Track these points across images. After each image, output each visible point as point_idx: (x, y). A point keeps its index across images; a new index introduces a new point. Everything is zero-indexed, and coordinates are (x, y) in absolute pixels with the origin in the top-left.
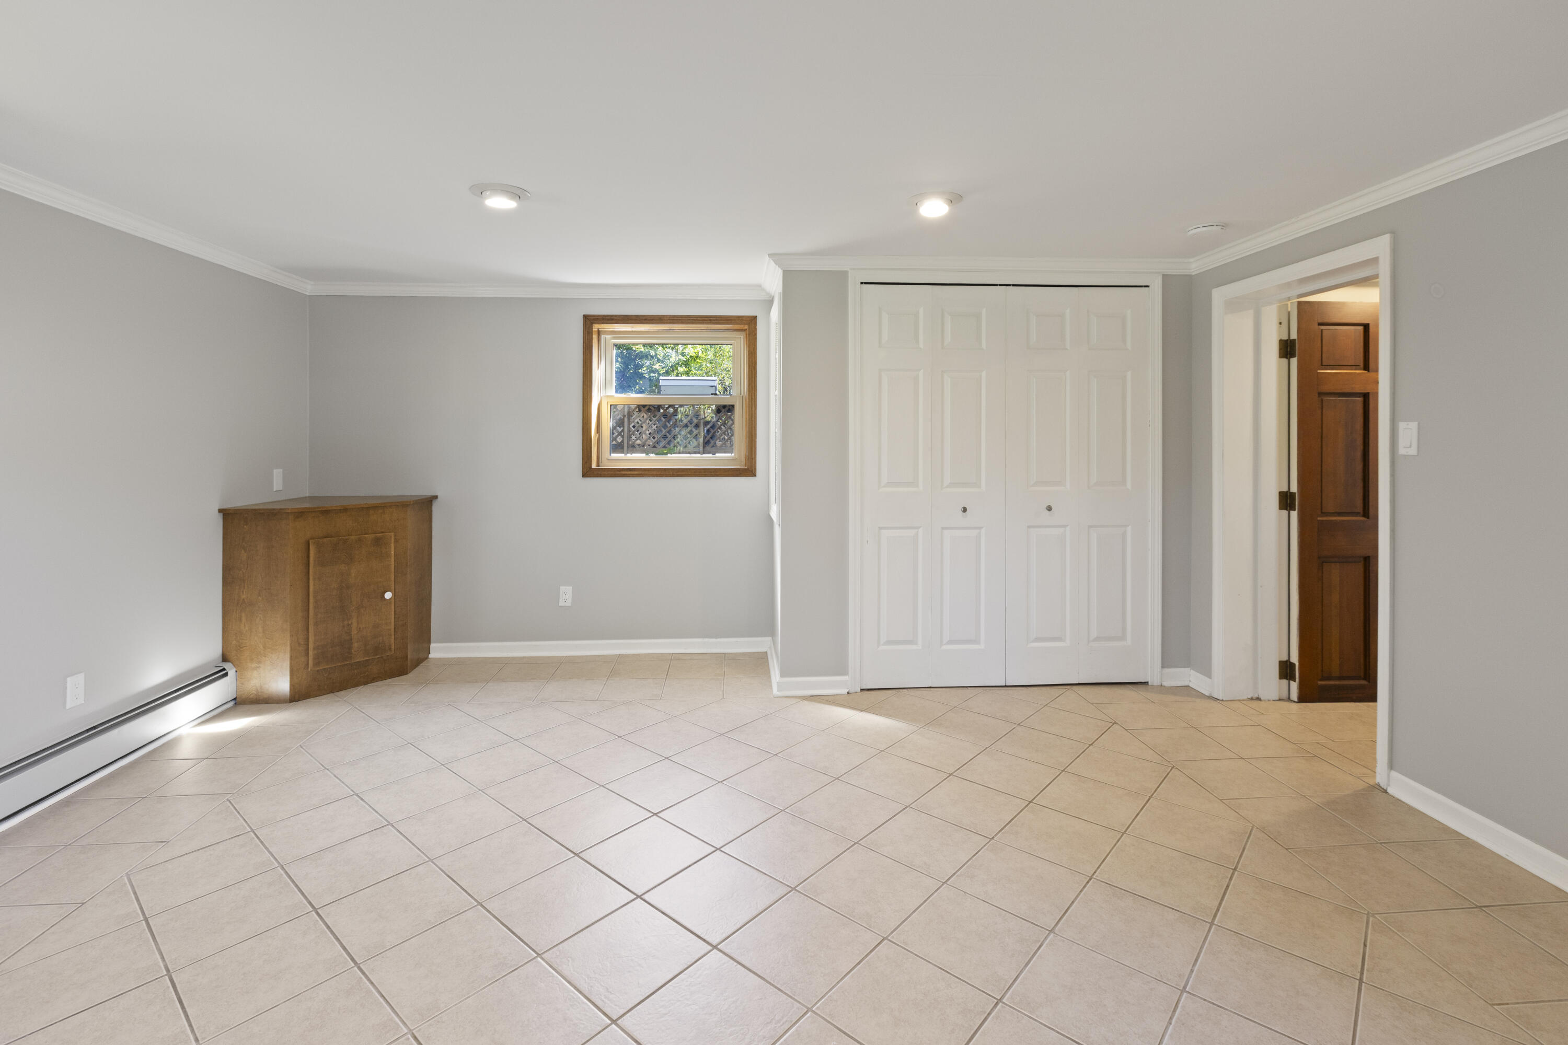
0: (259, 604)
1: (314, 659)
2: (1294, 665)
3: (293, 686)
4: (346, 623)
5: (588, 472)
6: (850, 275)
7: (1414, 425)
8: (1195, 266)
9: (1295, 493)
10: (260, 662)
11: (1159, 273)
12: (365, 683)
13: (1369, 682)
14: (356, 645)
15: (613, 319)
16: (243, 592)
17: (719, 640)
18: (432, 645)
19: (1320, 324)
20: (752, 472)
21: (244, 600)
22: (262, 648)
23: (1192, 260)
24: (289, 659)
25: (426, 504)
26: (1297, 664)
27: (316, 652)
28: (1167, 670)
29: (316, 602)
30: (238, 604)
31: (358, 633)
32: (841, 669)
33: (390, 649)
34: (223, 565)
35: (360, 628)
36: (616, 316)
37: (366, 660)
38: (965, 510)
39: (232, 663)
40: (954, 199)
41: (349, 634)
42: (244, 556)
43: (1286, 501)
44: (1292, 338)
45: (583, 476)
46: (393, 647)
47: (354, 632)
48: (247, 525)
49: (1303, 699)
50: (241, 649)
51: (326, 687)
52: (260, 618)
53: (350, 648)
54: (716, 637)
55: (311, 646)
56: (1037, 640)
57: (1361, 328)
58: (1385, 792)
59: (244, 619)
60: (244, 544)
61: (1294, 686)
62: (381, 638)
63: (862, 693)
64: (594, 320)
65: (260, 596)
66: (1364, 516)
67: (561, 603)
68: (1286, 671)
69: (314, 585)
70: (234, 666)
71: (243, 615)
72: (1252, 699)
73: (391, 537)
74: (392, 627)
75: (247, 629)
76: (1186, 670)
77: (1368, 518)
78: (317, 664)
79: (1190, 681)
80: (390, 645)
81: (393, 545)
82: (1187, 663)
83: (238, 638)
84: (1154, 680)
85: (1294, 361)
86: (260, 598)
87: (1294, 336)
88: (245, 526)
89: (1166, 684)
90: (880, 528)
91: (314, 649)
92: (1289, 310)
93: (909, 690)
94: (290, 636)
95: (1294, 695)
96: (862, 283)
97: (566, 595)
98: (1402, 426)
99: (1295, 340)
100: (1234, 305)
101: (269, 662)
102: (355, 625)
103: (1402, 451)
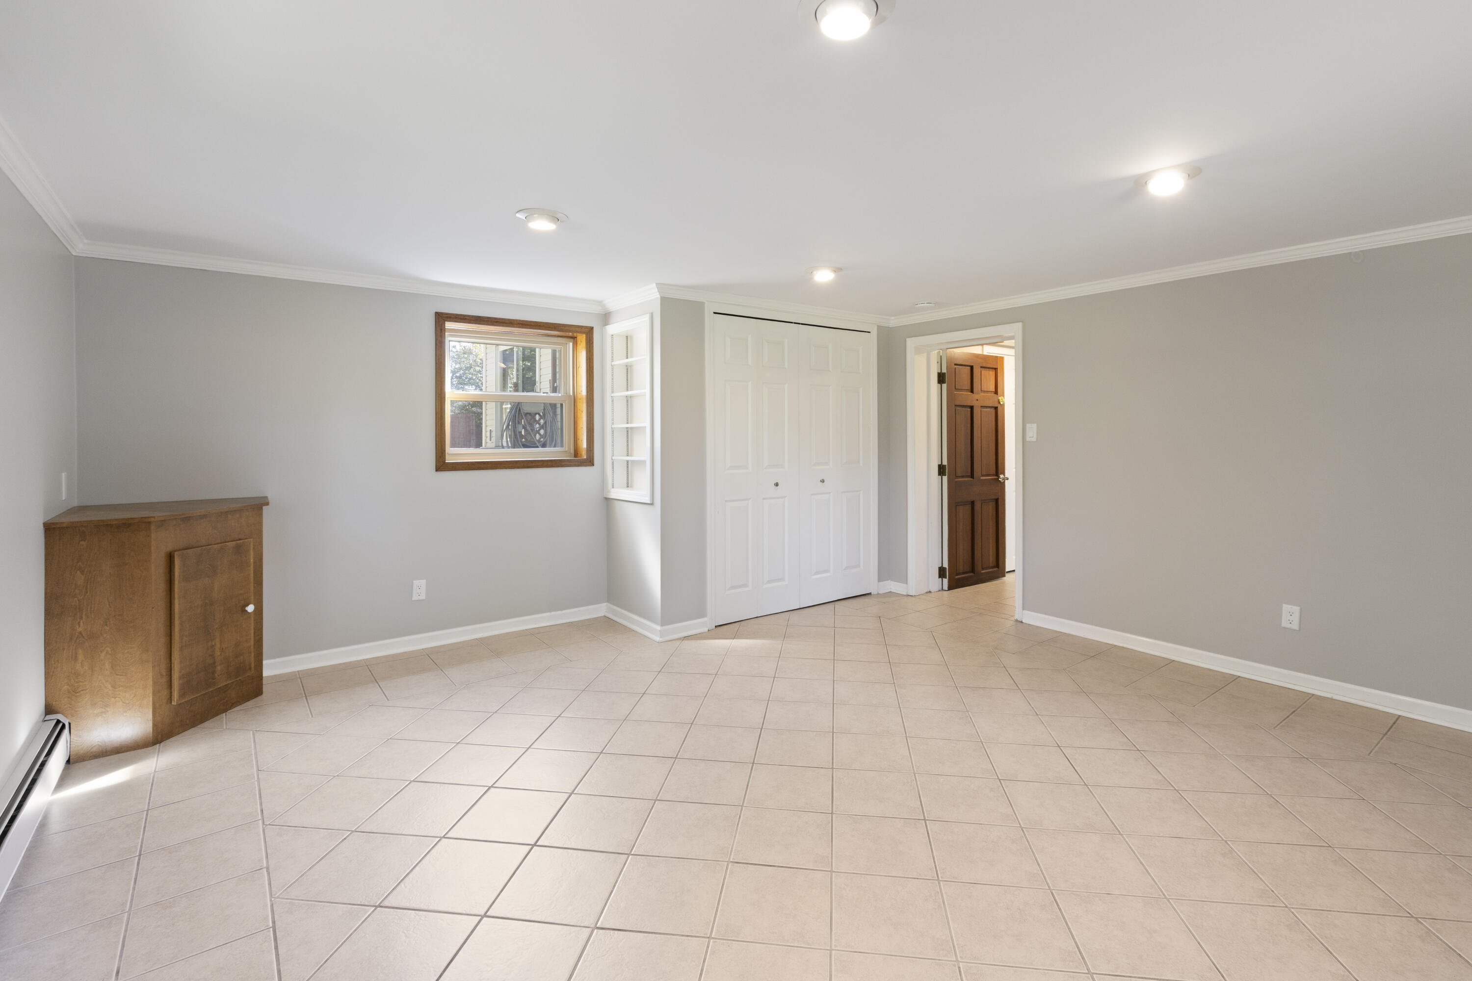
0: (105, 636)
1: (180, 690)
2: (946, 568)
3: (156, 725)
4: (210, 644)
5: (442, 465)
6: (706, 305)
7: (1035, 426)
8: (893, 322)
9: (945, 465)
10: (106, 706)
11: (876, 324)
12: (225, 711)
13: (974, 573)
14: (219, 668)
15: (466, 319)
16: (79, 624)
17: (564, 611)
18: (264, 662)
19: (955, 365)
20: (590, 461)
21: (80, 633)
22: (111, 688)
23: (893, 318)
24: (151, 695)
25: (258, 505)
26: (947, 568)
27: (181, 682)
28: (880, 583)
29: (181, 624)
30: (71, 639)
31: (221, 654)
32: (701, 614)
33: (250, 668)
34: (46, 594)
35: (223, 649)
36: (469, 316)
37: (225, 685)
38: (777, 485)
39: (63, 714)
40: (837, 270)
41: (212, 656)
42: (80, 579)
43: (941, 470)
44: (943, 371)
45: (437, 471)
46: (253, 666)
47: (218, 653)
48: (85, 541)
49: (950, 588)
50: (78, 694)
51: (188, 721)
52: (107, 652)
53: (214, 672)
54: (562, 609)
55: (176, 675)
56: (817, 573)
57: (969, 368)
58: (1022, 622)
59: (81, 657)
60: (80, 563)
61: (946, 581)
62: (242, 657)
63: (716, 629)
64: (447, 317)
65: (106, 625)
66: (971, 477)
67: (415, 597)
68: (942, 573)
69: (179, 604)
70: (66, 717)
71: (80, 651)
72: (927, 593)
73: (250, 544)
74: (252, 643)
75: (86, 668)
76: (889, 581)
77: (973, 478)
78: (182, 695)
79: (891, 588)
80: (250, 665)
81: (252, 553)
82: (889, 578)
83: (72, 681)
84: (874, 592)
85: (945, 386)
86: (107, 628)
87: (944, 371)
88: (82, 543)
89: (881, 592)
90: (726, 501)
91: (180, 678)
92: (941, 354)
93: (746, 621)
94: (153, 667)
95: (946, 587)
96: (715, 313)
97: (420, 589)
98: (1028, 426)
99: (945, 373)
100: (918, 350)
101: (121, 703)
102: (218, 645)
103: (1028, 439)
